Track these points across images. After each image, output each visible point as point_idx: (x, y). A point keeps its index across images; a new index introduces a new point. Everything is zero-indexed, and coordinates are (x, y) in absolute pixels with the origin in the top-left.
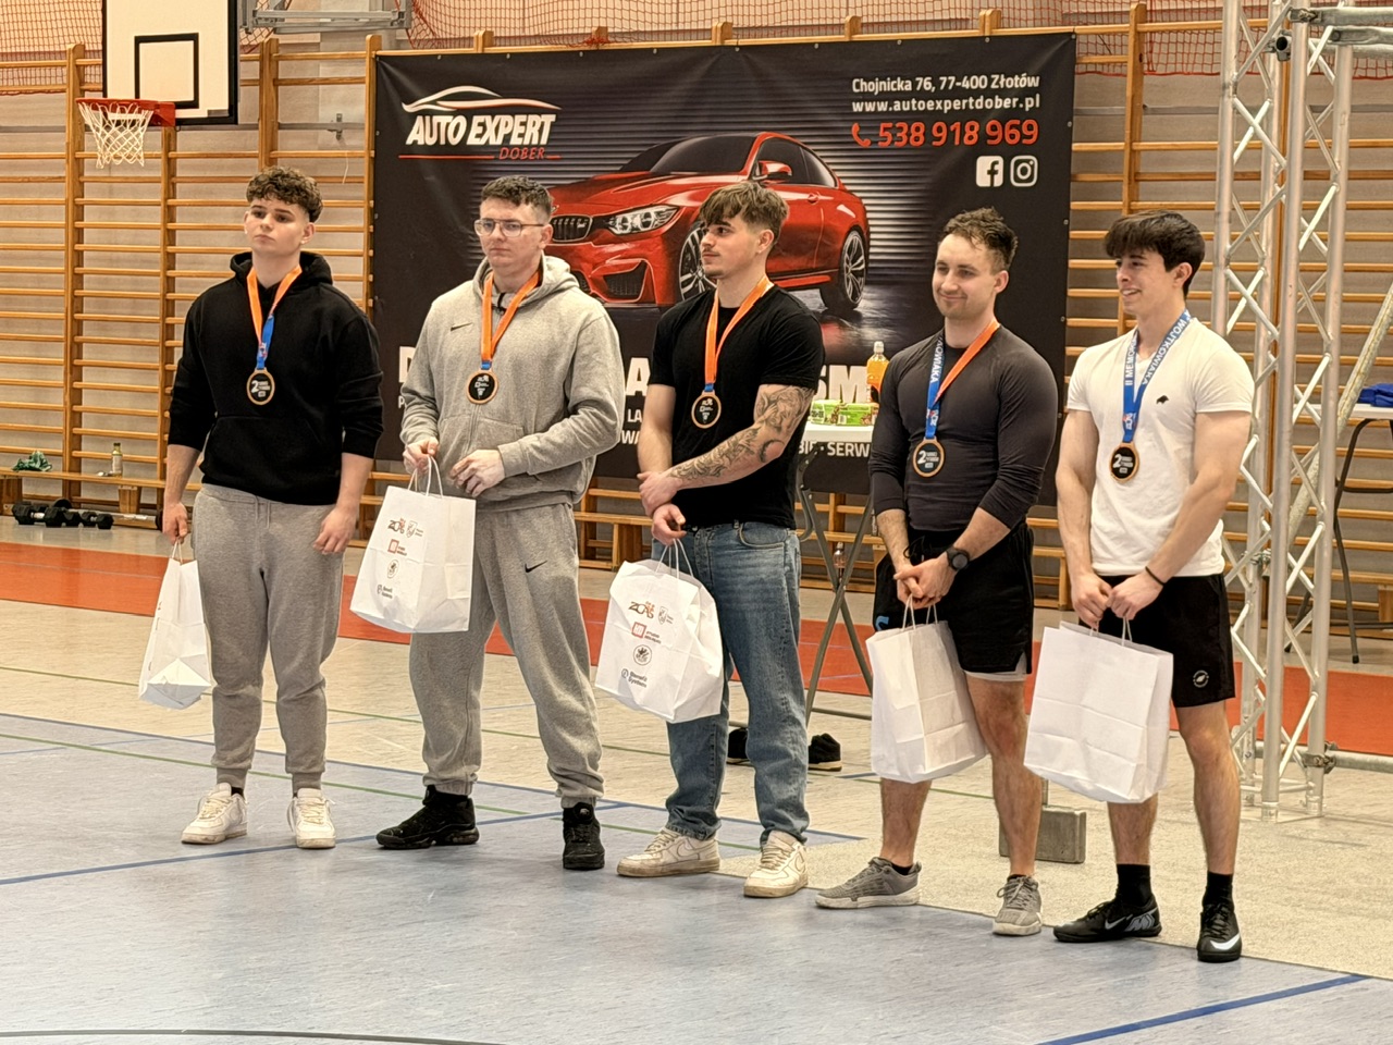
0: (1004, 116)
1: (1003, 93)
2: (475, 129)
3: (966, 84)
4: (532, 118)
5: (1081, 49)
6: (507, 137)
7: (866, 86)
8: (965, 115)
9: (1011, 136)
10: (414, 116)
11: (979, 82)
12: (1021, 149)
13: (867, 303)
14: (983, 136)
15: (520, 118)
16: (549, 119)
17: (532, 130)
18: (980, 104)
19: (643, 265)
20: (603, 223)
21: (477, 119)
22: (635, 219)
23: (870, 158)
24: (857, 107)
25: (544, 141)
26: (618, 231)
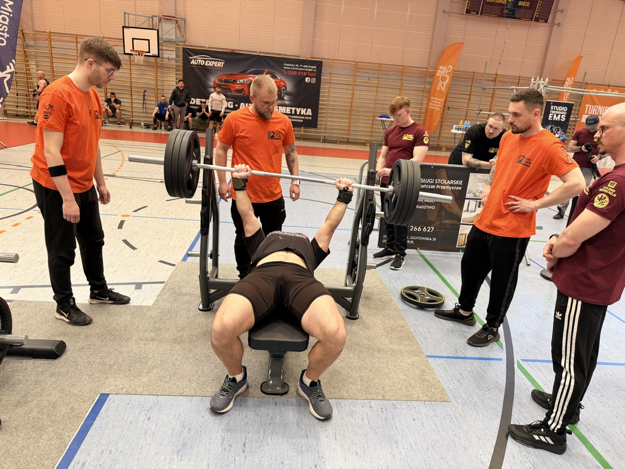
0: (311, 72)
1: (311, 68)
2: (206, 63)
3: (304, 66)
4: (219, 62)
5: (323, 63)
6: (214, 65)
7: (286, 65)
8: (304, 71)
9: (311, 75)
10: (192, 59)
11: (307, 66)
12: (313, 77)
13: (286, 98)
14: (307, 74)
15: (216, 62)
16: (223, 63)
17: (220, 64)
18: (306, 70)
19: (243, 89)
20: (235, 81)
21: (207, 61)
22: (242, 81)
23: (287, 76)
24: (285, 68)
25: (222, 66)
26: (238, 82)
